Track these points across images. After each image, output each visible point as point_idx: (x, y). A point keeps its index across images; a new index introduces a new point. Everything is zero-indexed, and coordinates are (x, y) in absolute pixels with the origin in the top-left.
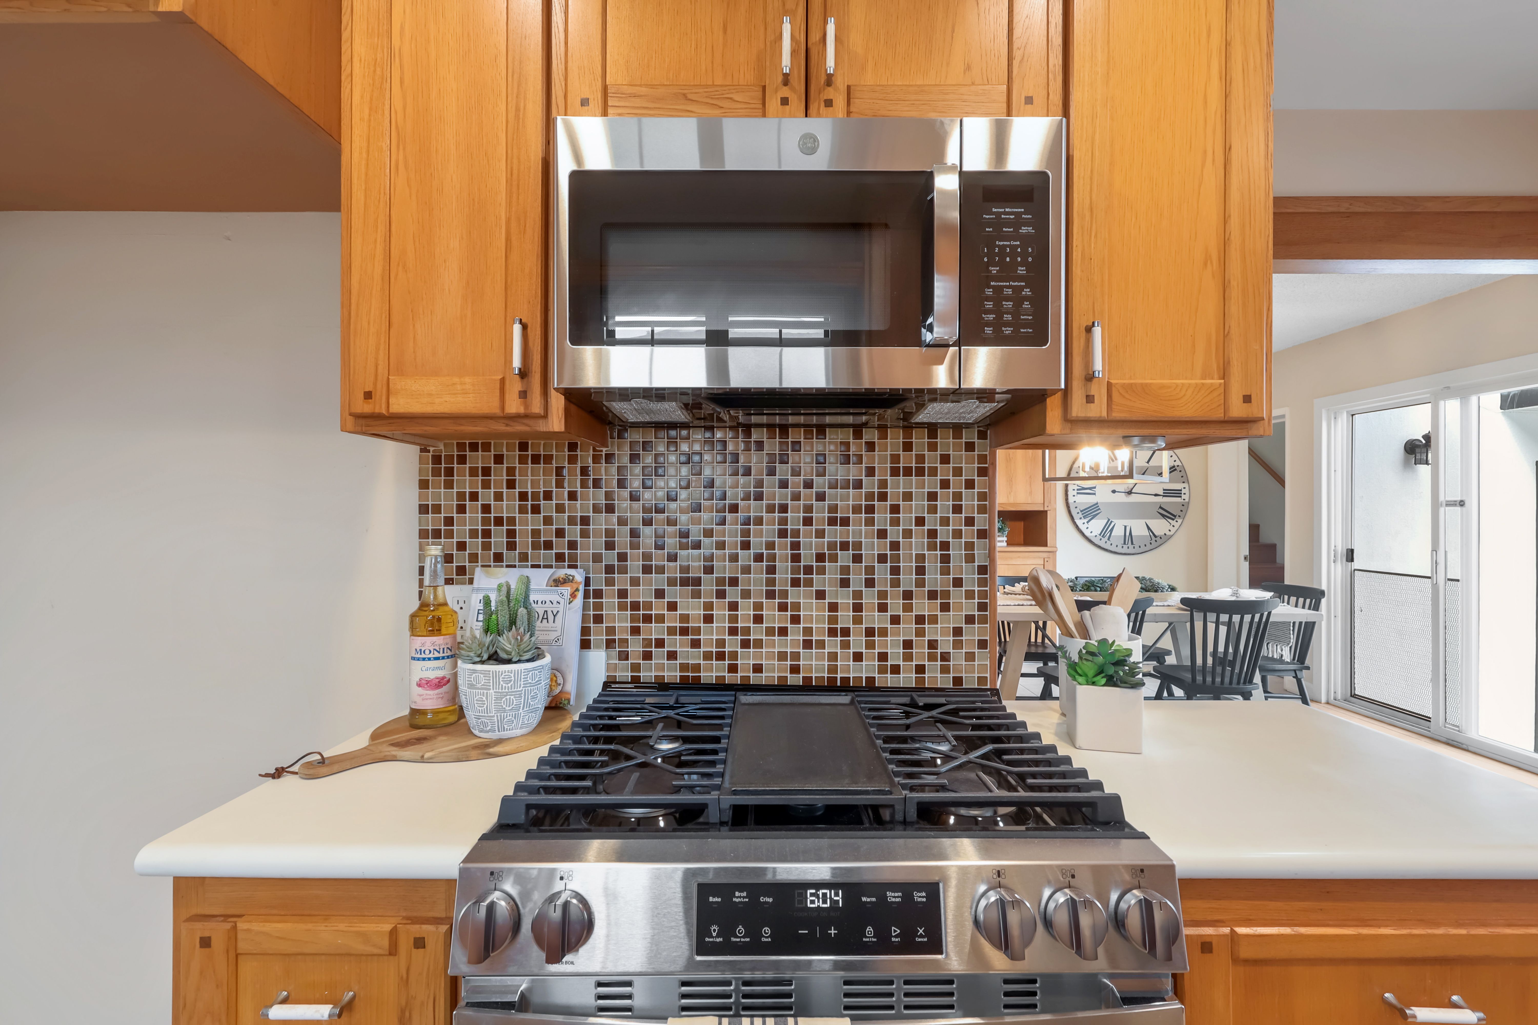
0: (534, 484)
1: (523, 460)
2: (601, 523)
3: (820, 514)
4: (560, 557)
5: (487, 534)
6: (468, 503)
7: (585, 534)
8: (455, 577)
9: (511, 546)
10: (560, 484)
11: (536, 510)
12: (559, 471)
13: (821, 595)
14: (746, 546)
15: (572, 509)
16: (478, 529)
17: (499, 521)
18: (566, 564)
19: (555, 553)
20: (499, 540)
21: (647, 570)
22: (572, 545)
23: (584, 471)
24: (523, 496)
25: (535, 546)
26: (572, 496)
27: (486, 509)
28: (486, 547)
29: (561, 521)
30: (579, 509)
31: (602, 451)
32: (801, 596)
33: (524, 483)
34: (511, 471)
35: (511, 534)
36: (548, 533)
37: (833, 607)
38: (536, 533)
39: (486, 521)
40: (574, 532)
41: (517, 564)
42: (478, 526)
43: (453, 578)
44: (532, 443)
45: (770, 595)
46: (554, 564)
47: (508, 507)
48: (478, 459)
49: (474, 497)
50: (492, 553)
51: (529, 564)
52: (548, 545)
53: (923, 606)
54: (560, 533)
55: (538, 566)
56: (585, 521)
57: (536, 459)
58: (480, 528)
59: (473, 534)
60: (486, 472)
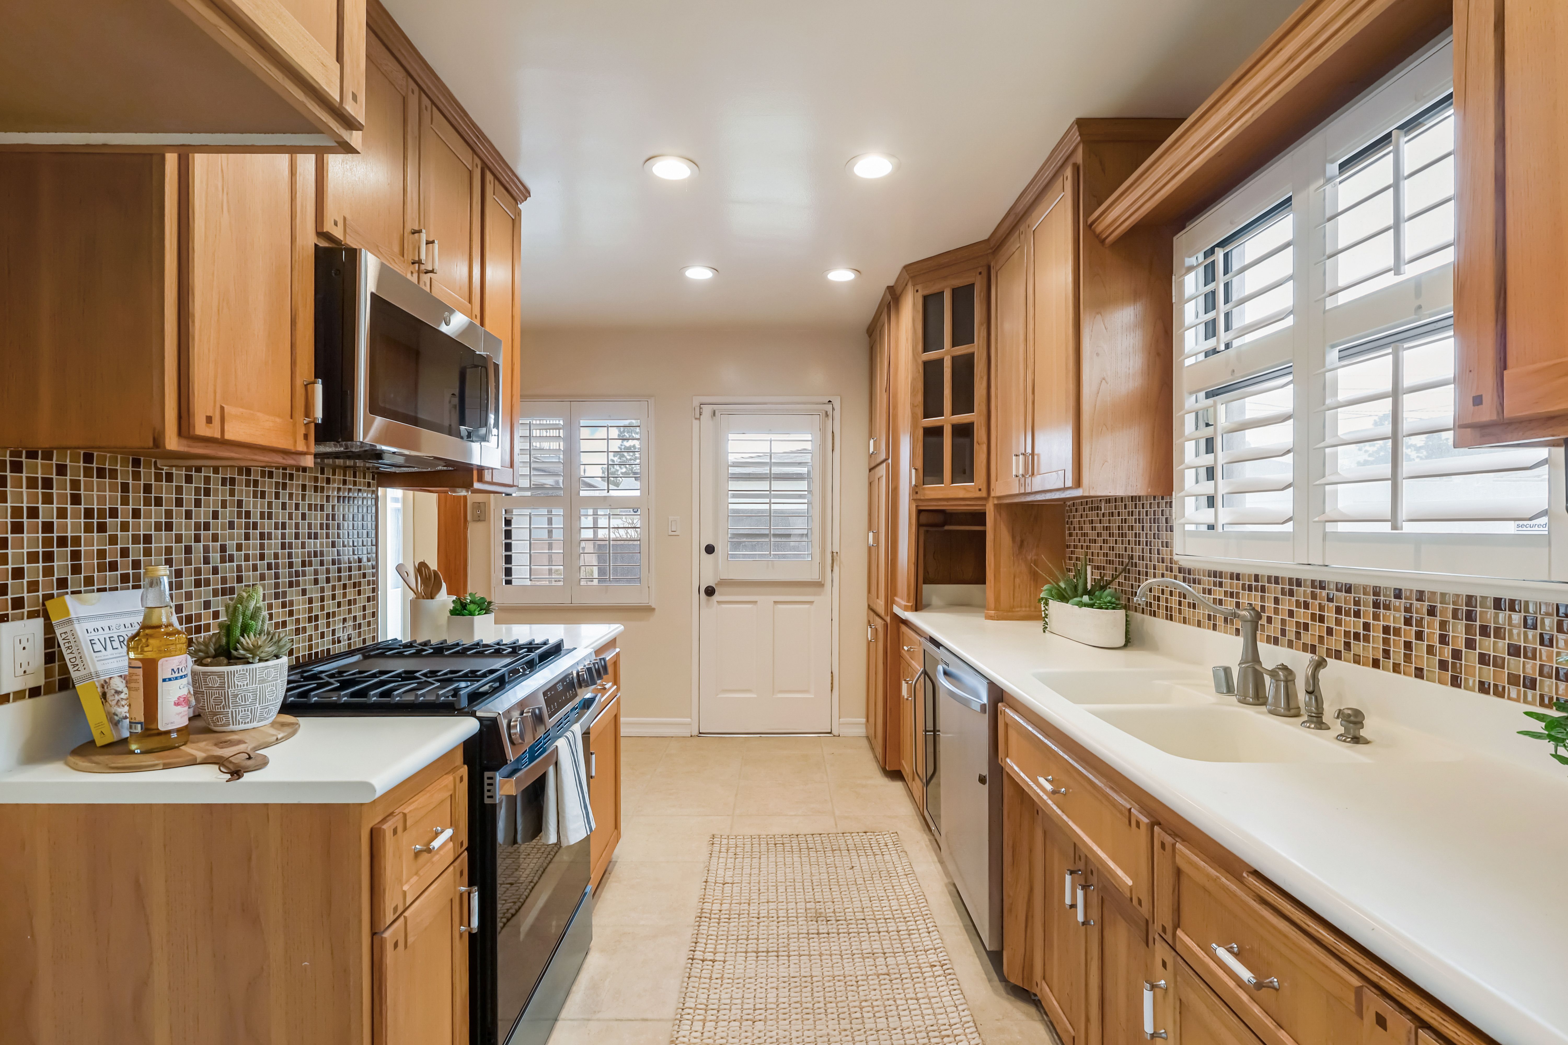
0: (102, 500)
1: (88, 473)
2: (162, 539)
3: (304, 531)
4: (125, 578)
5: (49, 557)
6: (25, 520)
7: (148, 553)
8: (10, 612)
9: (76, 570)
10: (125, 501)
11: (102, 528)
12: (125, 487)
13: (304, 592)
14: (262, 557)
15: (137, 527)
16: (38, 552)
17: (62, 542)
18: (130, 584)
19: (121, 574)
20: (61, 564)
21: (198, 584)
22: (136, 564)
23: (147, 488)
24: (89, 513)
25: (101, 568)
26: (136, 514)
27: (48, 527)
28: (48, 572)
29: (124, 539)
30: (143, 526)
31: (163, 470)
32: (293, 595)
33: (90, 499)
34: (75, 484)
35: (76, 555)
36: (113, 553)
37: (310, 601)
38: (102, 554)
39: (47, 542)
40: (137, 551)
41: (83, 589)
42: (38, 548)
43: (8, 614)
44: (97, 455)
45: (277, 596)
46: (119, 585)
47: (72, 526)
48: (39, 468)
49: (33, 513)
50: (55, 579)
51: (95, 588)
52: (113, 566)
53: (351, 594)
54: (125, 553)
55: (104, 590)
56: (148, 539)
57: (101, 473)
58: (40, 550)
59: (33, 557)
60: (48, 483)
